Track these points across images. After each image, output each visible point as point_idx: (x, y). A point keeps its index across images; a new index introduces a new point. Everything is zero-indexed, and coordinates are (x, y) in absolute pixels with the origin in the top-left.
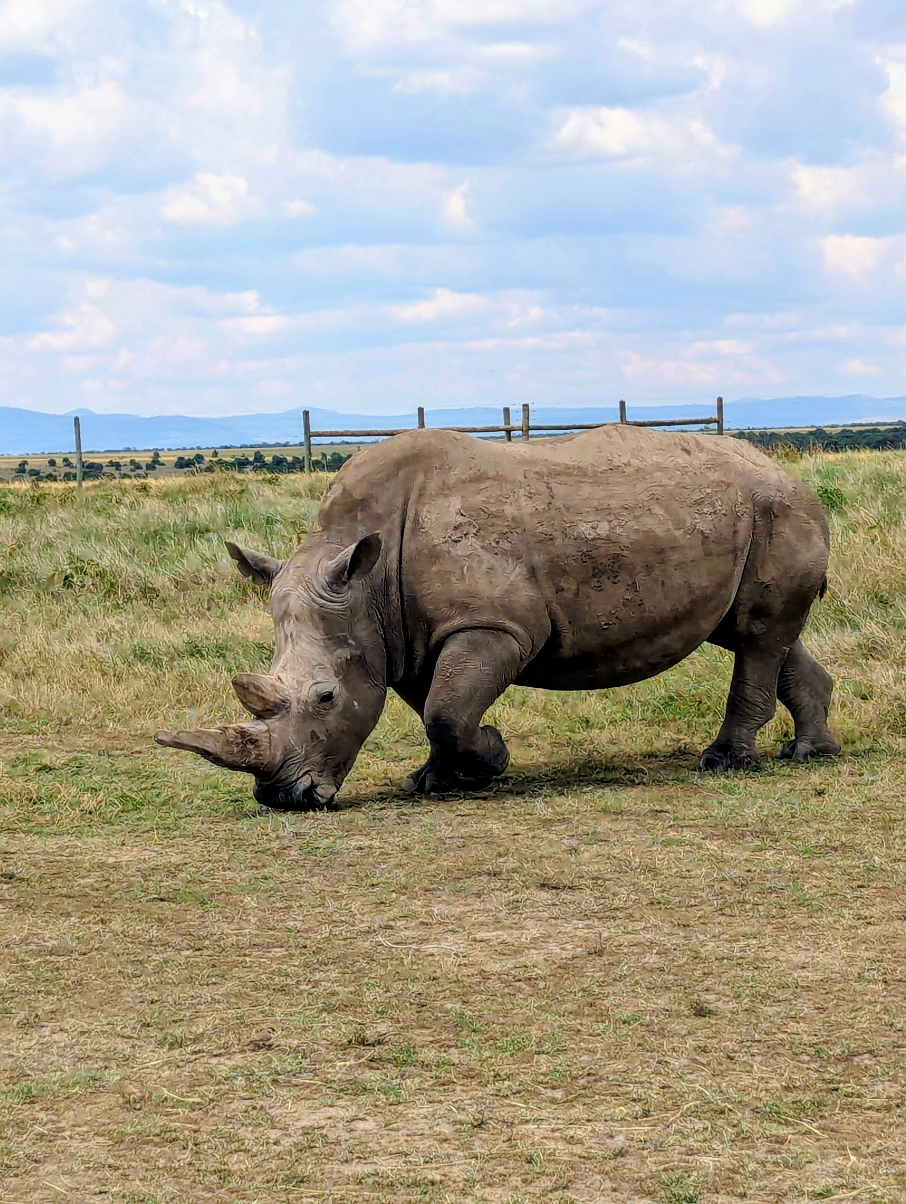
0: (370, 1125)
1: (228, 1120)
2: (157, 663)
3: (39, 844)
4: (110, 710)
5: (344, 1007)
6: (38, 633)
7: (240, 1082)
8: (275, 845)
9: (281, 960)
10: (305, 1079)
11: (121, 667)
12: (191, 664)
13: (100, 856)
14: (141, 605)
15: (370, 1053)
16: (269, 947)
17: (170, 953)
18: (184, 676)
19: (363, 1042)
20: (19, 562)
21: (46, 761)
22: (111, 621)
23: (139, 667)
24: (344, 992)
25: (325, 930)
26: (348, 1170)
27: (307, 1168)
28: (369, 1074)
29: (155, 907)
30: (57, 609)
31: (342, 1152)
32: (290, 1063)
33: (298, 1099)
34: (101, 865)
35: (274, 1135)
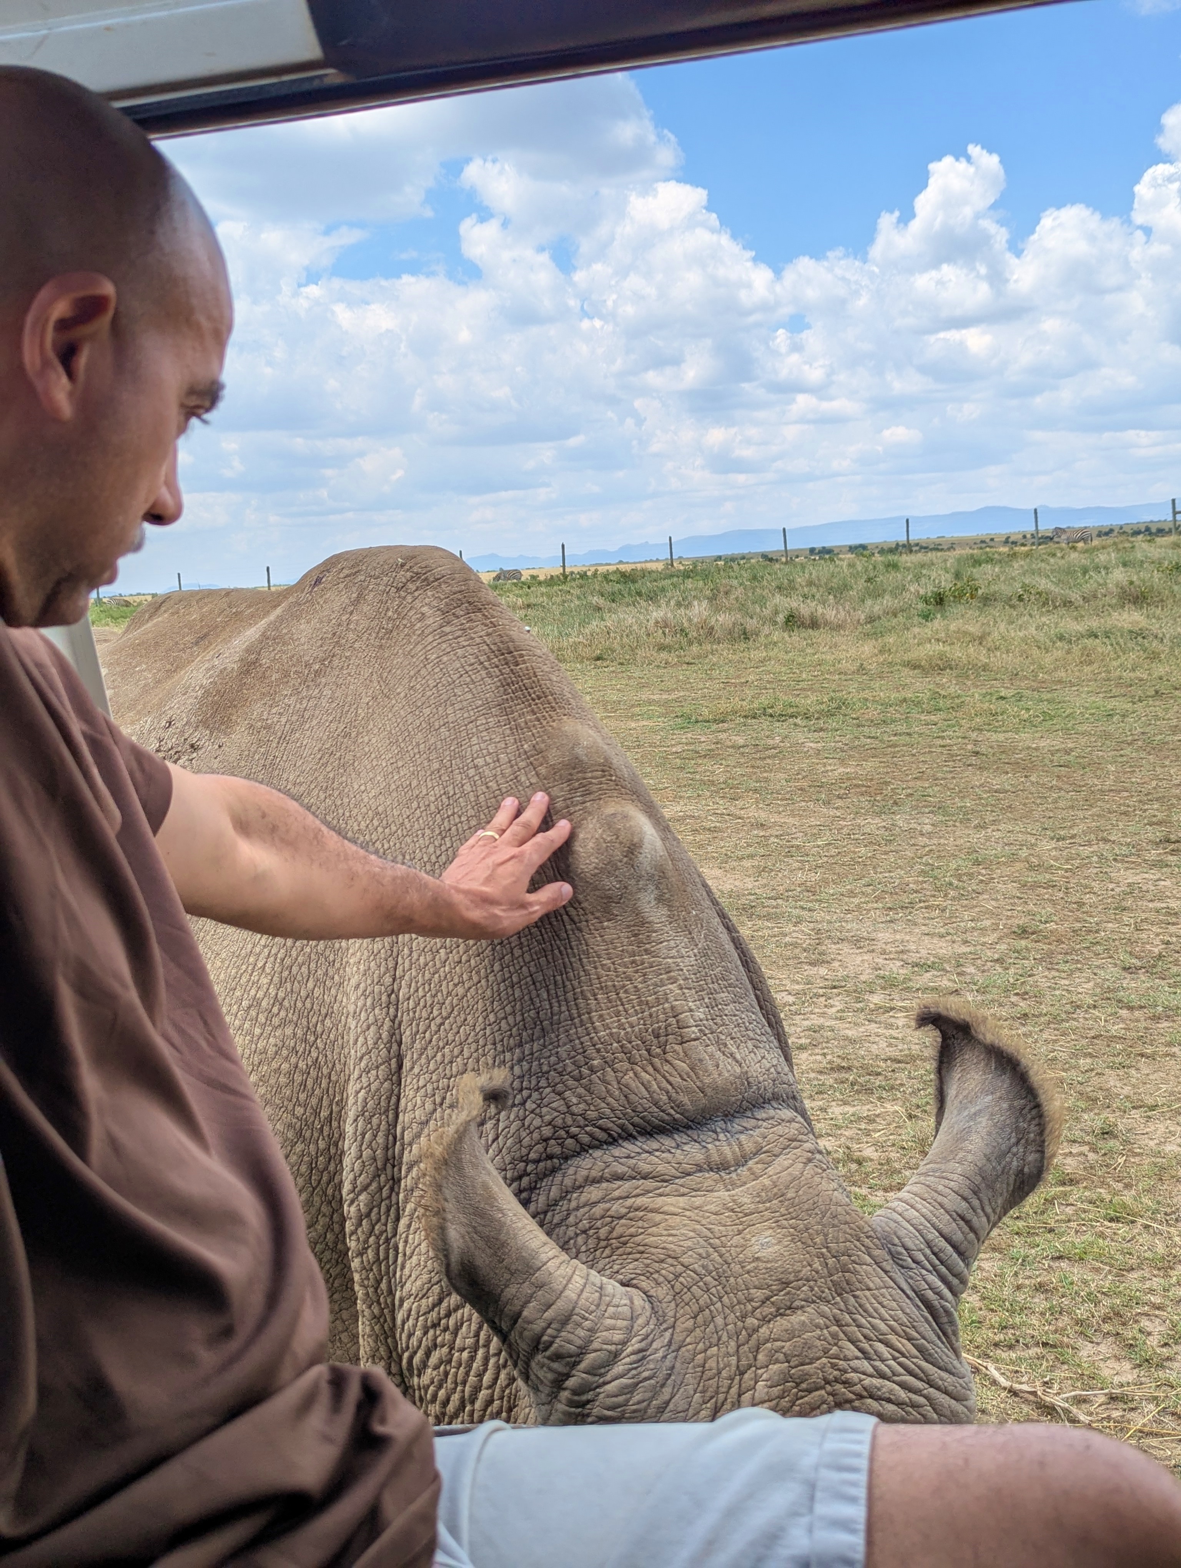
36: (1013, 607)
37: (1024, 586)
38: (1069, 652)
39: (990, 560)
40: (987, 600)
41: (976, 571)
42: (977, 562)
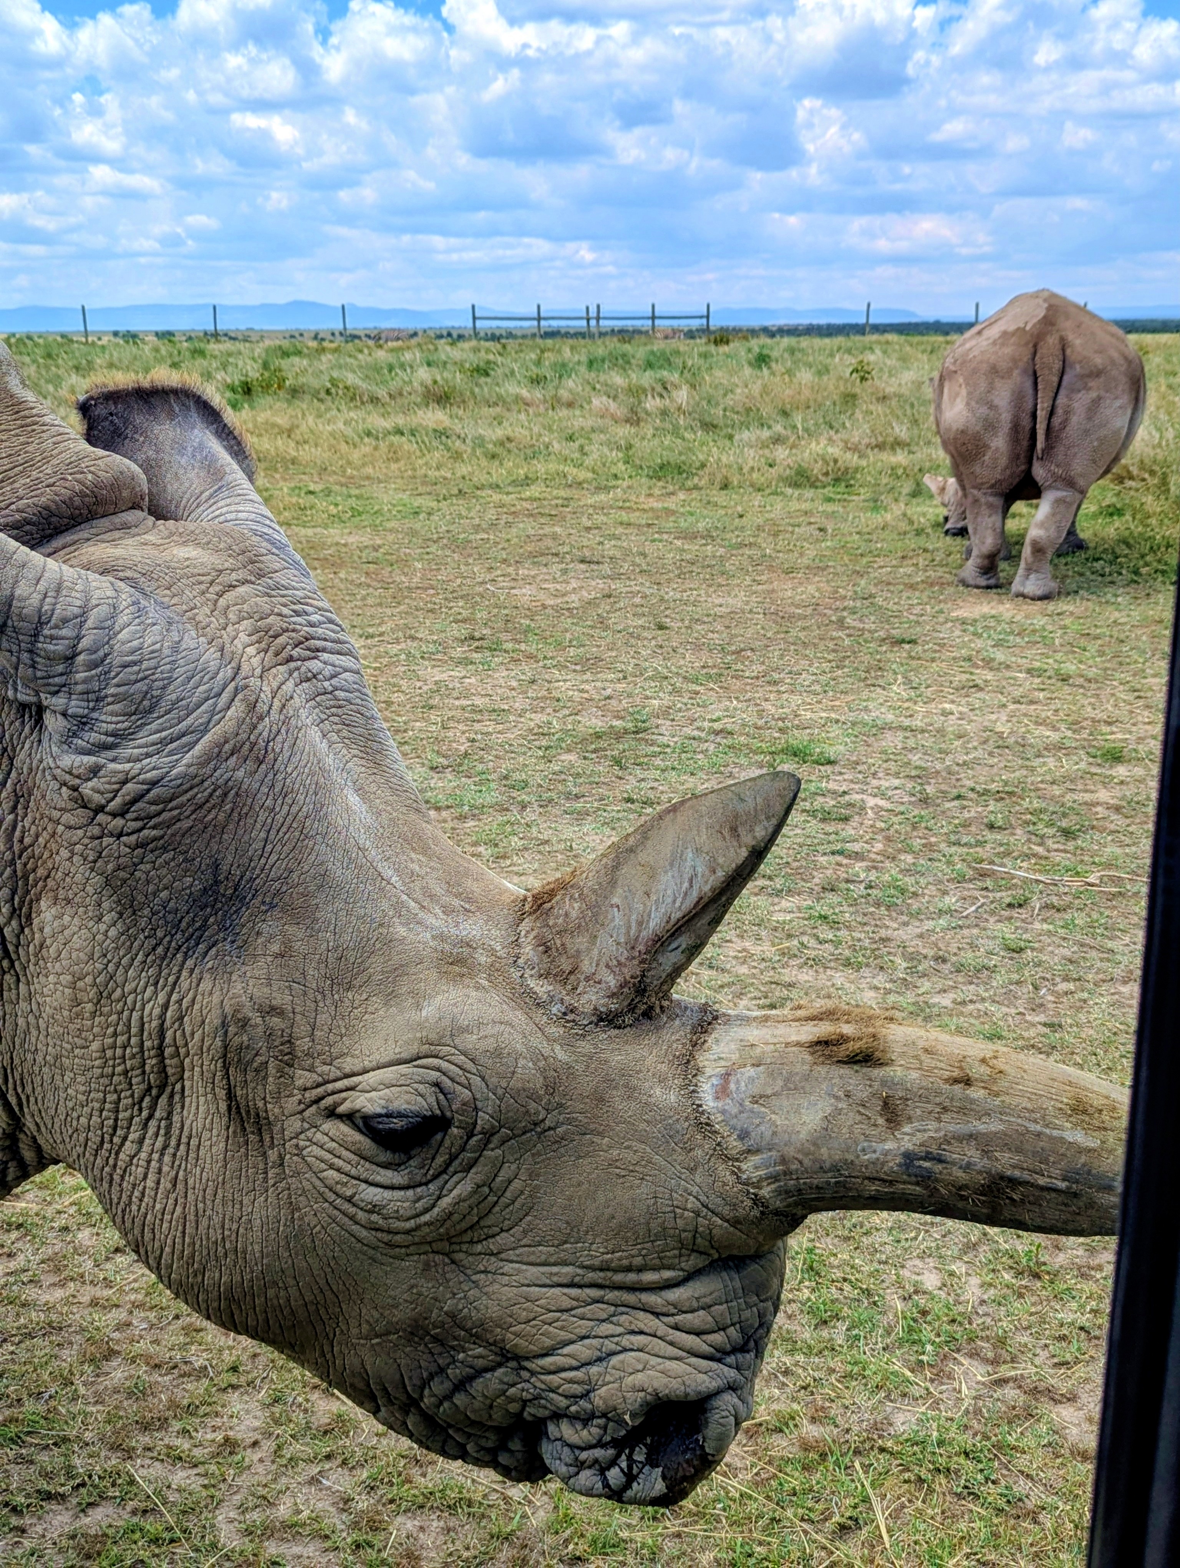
0: (473, 680)
1: (394, 676)
2: (377, 438)
3: (303, 531)
4: (349, 463)
5: (464, 621)
6: (310, 419)
7: (403, 657)
8: (435, 536)
9: (433, 596)
10: (439, 656)
11: (356, 439)
12: (396, 439)
13: (337, 539)
14: (370, 407)
15: (477, 644)
16: (426, 589)
17: (371, 590)
18: (391, 445)
19: (473, 638)
20: (302, 380)
21: (311, 488)
22: (352, 414)
23: (366, 440)
24: (465, 613)
25: (459, 581)
26: (457, 703)
27: (435, 701)
28: (475, 655)
29: (365, 566)
30: (323, 407)
31: (455, 694)
32: (432, 648)
33: (434, 666)
34: (337, 544)
35: (418, 684)
36: (321, 400)
37: (332, 381)
38: (376, 448)
39: (299, 353)
40: (295, 392)
41: (284, 363)
42: (286, 354)
